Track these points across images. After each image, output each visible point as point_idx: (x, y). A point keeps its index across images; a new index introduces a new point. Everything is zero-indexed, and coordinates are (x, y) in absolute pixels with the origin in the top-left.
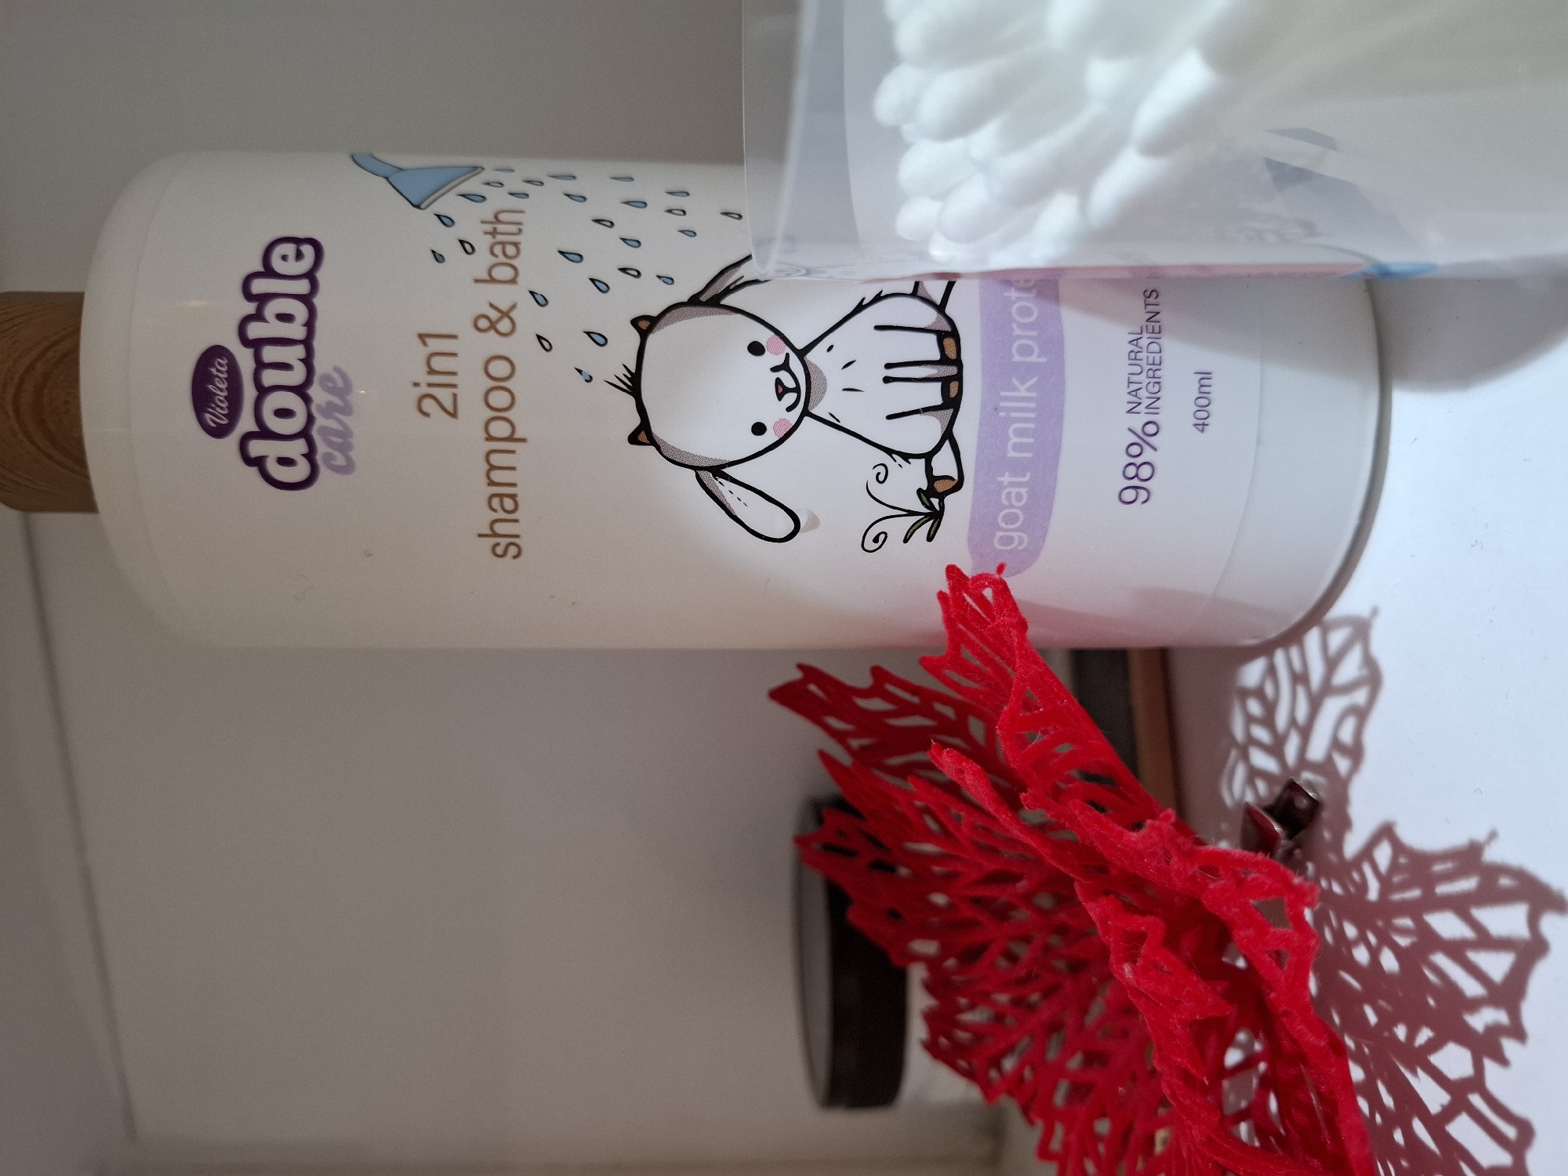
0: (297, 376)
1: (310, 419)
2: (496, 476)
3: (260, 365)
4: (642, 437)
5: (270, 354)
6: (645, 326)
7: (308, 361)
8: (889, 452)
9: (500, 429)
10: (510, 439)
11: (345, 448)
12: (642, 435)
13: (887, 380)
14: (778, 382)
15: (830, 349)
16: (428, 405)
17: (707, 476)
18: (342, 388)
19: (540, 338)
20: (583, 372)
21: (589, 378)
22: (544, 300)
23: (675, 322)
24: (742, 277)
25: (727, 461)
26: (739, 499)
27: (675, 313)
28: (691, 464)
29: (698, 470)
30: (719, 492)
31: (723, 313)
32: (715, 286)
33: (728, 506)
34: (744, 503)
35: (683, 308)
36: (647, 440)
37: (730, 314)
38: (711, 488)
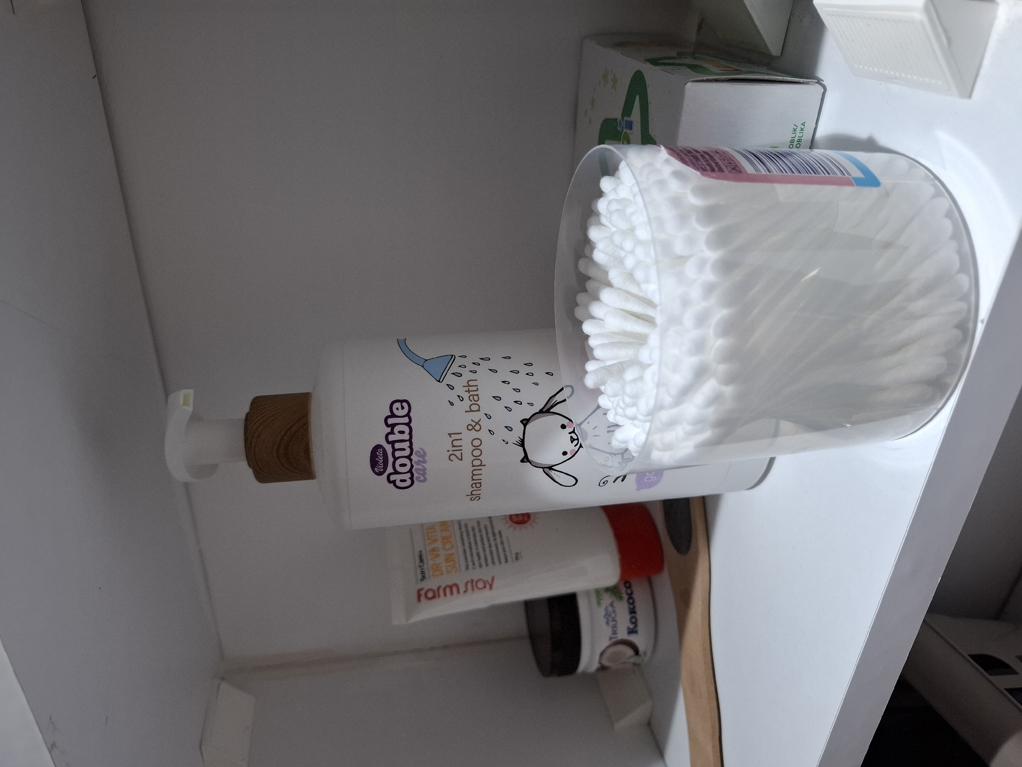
0: (407, 452)
1: (412, 466)
2: (475, 477)
3: (394, 450)
4: (525, 460)
5: (397, 446)
6: (525, 422)
7: (411, 447)
8: (609, 453)
9: (477, 463)
10: (480, 465)
11: (424, 474)
12: (525, 459)
13: (608, 431)
14: (571, 437)
15: (588, 423)
16: (453, 457)
17: (547, 470)
18: (423, 455)
19: (490, 431)
20: (505, 440)
21: (507, 442)
22: (490, 417)
23: (535, 420)
24: (556, 401)
25: (553, 465)
26: (558, 476)
27: (535, 417)
28: (541, 467)
29: (544, 469)
30: (551, 475)
31: (551, 415)
32: (548, 405)
33: (554, 478)
34: (560, 477)
35: (538, 414)
36: (527, 461)
37: (554, 415)
38: (548, 473)
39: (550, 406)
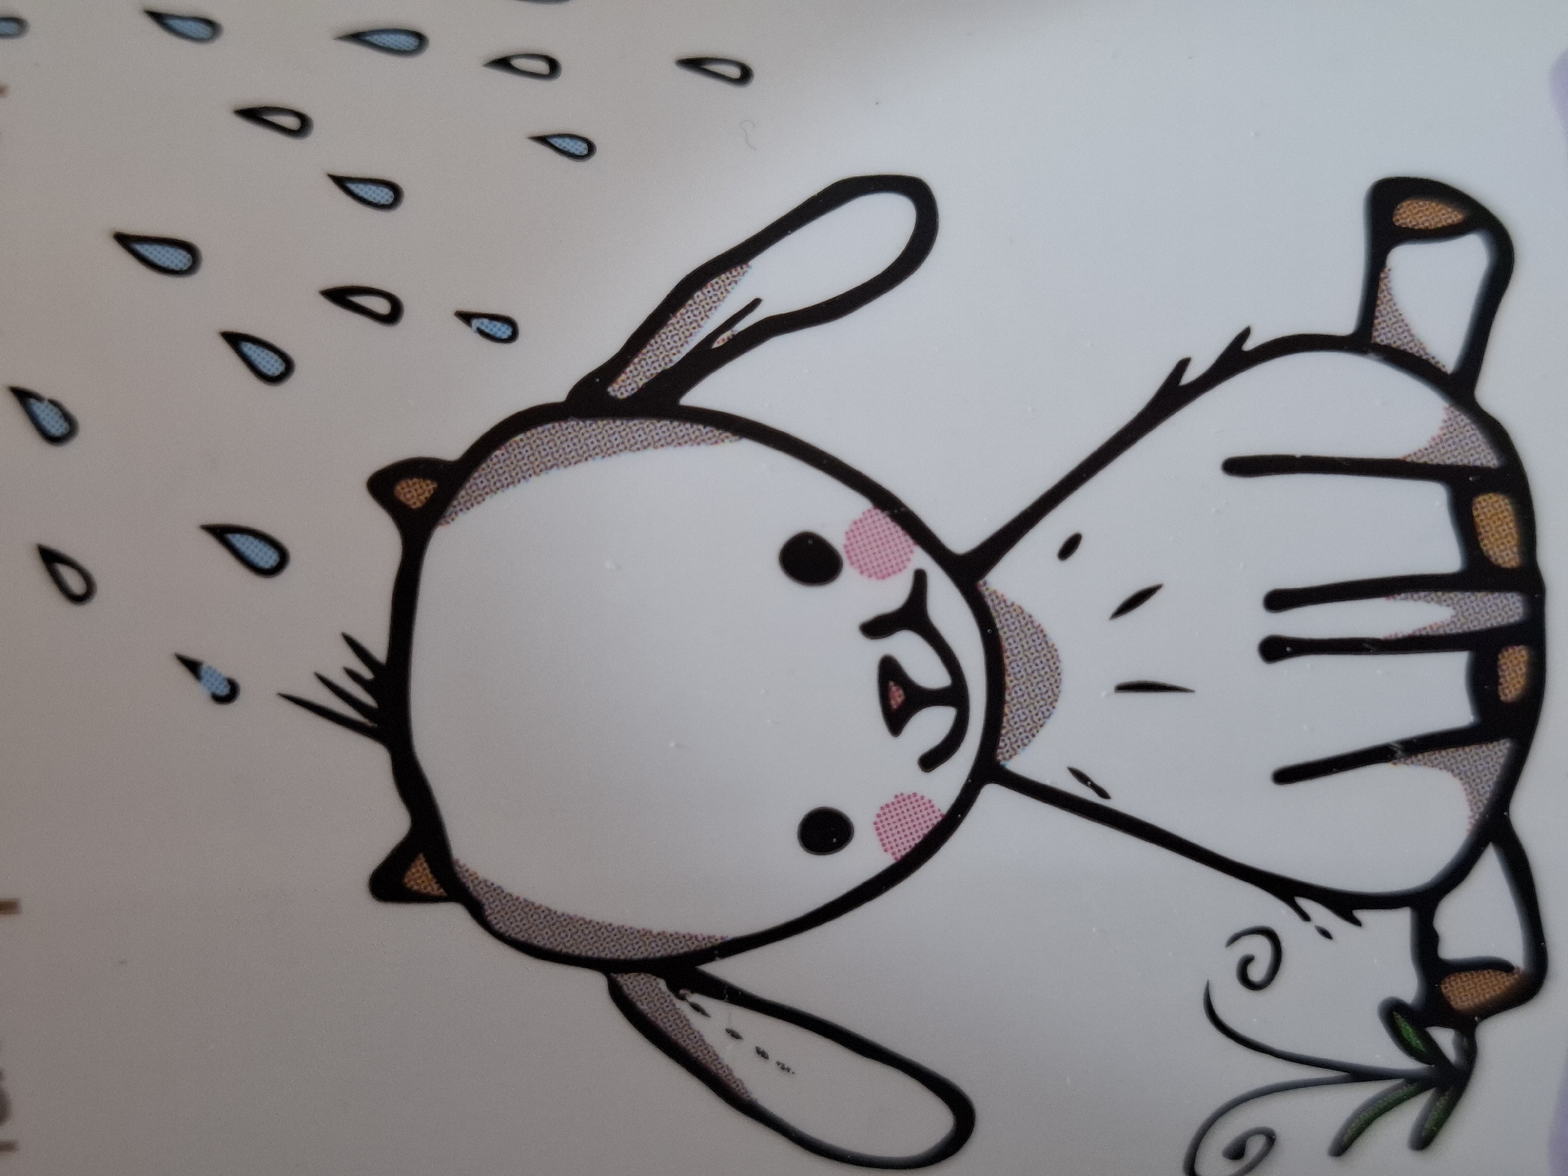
4: (419, 875)
6: (418, 498)
8: (1286, 889)
12: (418, 867)
13: (1274, 649)
14: (890, 671)
15: (1070, 547)
17: (648, 991)
19: (50, 558)
20: (204, 667)
21: (225, 687)
22: (61, 421)
23: (524, 477)
24: (756, 303)
25: (717, 940)
26: (762, 1054)
27: (521, 444)
28: (590, 953)
29: (615, 973)
30: (692, 1037)
31: (693, 437)
32: (659, 340)
33: (726, 1076)
34: (778, 1064)
35: (549, 426)
36: (435, 887)
37: (716, 442)
38: (665, 1023)
39: (677, 359)
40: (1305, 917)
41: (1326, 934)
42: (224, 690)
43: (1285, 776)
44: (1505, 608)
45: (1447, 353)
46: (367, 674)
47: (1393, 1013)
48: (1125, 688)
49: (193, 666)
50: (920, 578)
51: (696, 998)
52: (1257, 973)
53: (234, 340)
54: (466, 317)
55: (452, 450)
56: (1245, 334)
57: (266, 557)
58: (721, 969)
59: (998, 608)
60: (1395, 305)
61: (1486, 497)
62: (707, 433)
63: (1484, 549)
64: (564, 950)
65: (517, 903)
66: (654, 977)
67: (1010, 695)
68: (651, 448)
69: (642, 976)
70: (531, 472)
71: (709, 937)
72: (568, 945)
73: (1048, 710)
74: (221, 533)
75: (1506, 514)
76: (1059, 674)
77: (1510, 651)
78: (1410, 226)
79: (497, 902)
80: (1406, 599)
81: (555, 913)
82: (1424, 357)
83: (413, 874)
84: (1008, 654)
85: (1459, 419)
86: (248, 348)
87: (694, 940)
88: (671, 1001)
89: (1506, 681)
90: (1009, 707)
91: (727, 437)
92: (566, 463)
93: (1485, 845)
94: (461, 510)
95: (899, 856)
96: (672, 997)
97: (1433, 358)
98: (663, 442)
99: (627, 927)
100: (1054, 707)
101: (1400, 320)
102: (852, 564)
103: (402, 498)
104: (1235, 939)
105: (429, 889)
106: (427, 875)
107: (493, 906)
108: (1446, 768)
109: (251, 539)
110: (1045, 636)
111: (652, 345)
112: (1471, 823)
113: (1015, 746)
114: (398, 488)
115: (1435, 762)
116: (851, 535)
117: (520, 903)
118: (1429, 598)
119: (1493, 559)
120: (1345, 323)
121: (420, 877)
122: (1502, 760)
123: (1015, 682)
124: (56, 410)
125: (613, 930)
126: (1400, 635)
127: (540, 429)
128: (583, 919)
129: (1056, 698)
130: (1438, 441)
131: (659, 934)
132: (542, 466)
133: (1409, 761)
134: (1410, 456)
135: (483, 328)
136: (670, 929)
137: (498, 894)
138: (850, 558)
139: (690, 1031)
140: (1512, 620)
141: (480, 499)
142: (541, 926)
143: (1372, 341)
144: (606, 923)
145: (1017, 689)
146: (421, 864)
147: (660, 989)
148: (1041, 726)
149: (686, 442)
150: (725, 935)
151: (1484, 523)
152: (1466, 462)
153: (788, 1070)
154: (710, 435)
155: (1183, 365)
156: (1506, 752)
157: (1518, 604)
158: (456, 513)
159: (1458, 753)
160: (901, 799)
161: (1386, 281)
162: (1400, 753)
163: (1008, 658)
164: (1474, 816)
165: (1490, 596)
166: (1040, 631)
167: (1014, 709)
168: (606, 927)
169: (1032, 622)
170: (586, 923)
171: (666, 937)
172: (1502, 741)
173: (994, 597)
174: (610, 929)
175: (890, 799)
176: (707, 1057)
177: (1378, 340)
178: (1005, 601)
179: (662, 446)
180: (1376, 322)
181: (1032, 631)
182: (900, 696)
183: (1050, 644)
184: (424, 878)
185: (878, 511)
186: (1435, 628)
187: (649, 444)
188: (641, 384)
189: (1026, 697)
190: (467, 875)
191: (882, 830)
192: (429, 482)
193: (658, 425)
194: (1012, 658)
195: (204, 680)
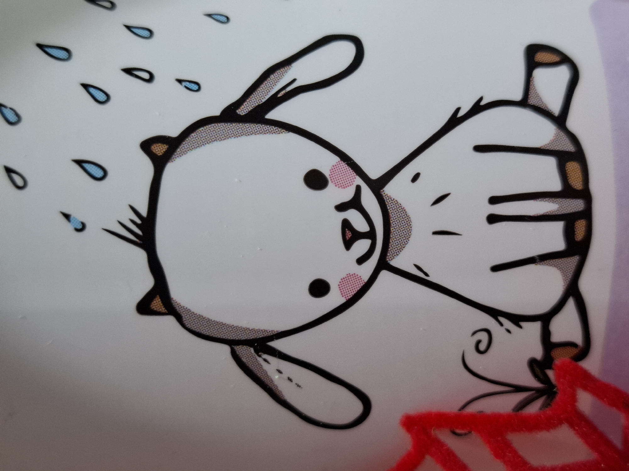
4: (157, 304)
6: (161, 151)
8: (494, 313)
12: (156, 301)
13: (493, 219)
14: (346, 224)
15: (416, 178)
17: (246, 353)
19: (9, 171)
20: (72, 217)
21: (80, 225)
22: (15, 116)
23: (203, 145)
24: (294, 80)
25: (275, 332)
26: (290, 380)
27: (202, 131)
28: (224, 337)
29: (234, 345)
30: (263, 372)
31: (270, 131)
32: (257, 93)
33: (275, 389)
34: (296, 384)
35: (213, 125)
36: (164, 309)
37: (279, 133)
38: (252, 367)
39: (264, 101)
40: (501, 324)
41: (509, 331)
42: (80, 227)
43: (496, 268)
44: (577, 205)
45: (556, 108)
46: (139, 221)
47: (533, 364)
48: (435, 233)
49: (67, 216)
50: (358, 188)
51: (265, 356)
52: (482, 347)
53: (86, 86)
54: (180, 81)
55: (174, 132)
56: (481, 99)
57: (98, 173)
58: (276, 344)
59: (388, 201)
60: (536, 90)
61: (570, 163)
62: (276, 129)
63: (570, 182)
64: (214, 336)
65: (196, 316)
66: (249, 347)
67: (392, 235)
68: (253, 134)
69: (245, 347)
70: (206, 142)
71: (272, 331)
72: (216, 333)
73: (407, 241)
74: (80, 163)
75: (577, 169)
76: (411, 227)
77: (579, 221)
78: (541, 62)
79: (188, 316)
80: (541, 201)
81: (211, 320)
82: (547, 110)
83: (154, 303)
84: (392, 219)
85: (560, 133)
86: (92, 90)
87: (266, 332)
88: (255, 357)
89: (577, 233)
90: (392, 240)
91: (284, 131)
92: (220, 139)
93: (569, 297)
94: (178, 157)
95: (347, 298)
96: (256, 356)
97: (550, 110)
98: (258, 132)
99: (240, 326)
100: (409, 240)
101: (538, 96)
102: (332, 182)
103: (154, 151)
104: (474, 333)
105: (161, 310)
106: (160, 304)
107: (186, 317)
108: (555, 266)
109: (92, 166)
110: (406, 212)
111: (254, 95)
112: (564, 288)
113: (393, 255)
114: (153, 147)
115: (551, 264)
116: (332, 171)
117: (197, 316)
118: (549, 201)
119: (573, 186)
120: (518, 96)
121: (157, 305)
122: (575, 264)
123: (394, 230)
124: (12, 112)
125: (234, 327)
126: (539, 215)
127: (210, 126)
128: (222, 323)
129: (409, 236)
130: (552, 141)
131: (252, 329)
132: (210, 140)
133: (541, 263)
134: (542, 147)
135: (187, 86)
136: (257, 328)
137: (188, 312)
138: (331, 180)
139: (262, 370)
140: (580, 210)
141: (185, 152)
142: (205, 326)
143: (528, 104)
144: (231, 325)
145: (395, 233)
146: (158, 300)
147: (251, 352)
148: (404, 247)
149: (267, 133)
150: (278, 330)
151: (570, 173)
152: (563, 149)
153: (300, 386)
154: (277, 130)
155: (458, 110)
156: (577, 260)
157: (582, 204)
158: (176, 158)
159: (559, 261)
160: (349, 275)
161: (532, 81)
162: (538, 260)
163: (392, 220)
164: (565, 285)
165: (572, 200)
166: (404, 210)
167: (393, 240)
168: (231, 326)
169: (401, 207)
170: (223, 324)
171: (255, 331)
172: (576, 256)
173: (386, 196)
174: (233, 327)
175: (345, 276)
176: (268, 381)
177: (530, 103)
178: (391, 198)
179: (258, 134)
180: (529, 96)
181: (401, 210)
182: (350, 235)
183: (408, 216)
184: (158, 305)
185: (342, 162)
186: (552, 212)
187: (253, 133)
188: (250, 110)
189: (398, 236)
190: (176, 304)
191: (341, 288)
192: (165, 145)
193: (257, 126)
194: (393, 220)
195: (71, 223)
